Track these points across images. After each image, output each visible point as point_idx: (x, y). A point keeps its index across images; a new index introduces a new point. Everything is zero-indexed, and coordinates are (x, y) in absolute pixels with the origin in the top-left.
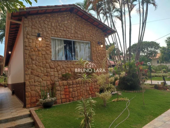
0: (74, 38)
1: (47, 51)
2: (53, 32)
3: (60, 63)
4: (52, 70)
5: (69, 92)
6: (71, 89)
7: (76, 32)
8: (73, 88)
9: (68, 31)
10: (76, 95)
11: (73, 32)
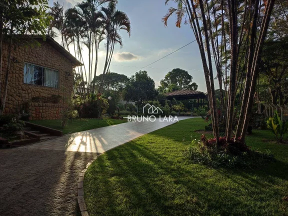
0: (44, 65)
1: (20, 75)
2: (26, 58)
3: (30, 87)
4: (24, 92)
5: (39, 112)
6: (41, 111)
7: (47, 60)
8: (42, 109)
9: (39, 58)
10: (45, 116)
11: (43, 59)
